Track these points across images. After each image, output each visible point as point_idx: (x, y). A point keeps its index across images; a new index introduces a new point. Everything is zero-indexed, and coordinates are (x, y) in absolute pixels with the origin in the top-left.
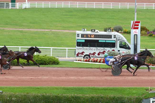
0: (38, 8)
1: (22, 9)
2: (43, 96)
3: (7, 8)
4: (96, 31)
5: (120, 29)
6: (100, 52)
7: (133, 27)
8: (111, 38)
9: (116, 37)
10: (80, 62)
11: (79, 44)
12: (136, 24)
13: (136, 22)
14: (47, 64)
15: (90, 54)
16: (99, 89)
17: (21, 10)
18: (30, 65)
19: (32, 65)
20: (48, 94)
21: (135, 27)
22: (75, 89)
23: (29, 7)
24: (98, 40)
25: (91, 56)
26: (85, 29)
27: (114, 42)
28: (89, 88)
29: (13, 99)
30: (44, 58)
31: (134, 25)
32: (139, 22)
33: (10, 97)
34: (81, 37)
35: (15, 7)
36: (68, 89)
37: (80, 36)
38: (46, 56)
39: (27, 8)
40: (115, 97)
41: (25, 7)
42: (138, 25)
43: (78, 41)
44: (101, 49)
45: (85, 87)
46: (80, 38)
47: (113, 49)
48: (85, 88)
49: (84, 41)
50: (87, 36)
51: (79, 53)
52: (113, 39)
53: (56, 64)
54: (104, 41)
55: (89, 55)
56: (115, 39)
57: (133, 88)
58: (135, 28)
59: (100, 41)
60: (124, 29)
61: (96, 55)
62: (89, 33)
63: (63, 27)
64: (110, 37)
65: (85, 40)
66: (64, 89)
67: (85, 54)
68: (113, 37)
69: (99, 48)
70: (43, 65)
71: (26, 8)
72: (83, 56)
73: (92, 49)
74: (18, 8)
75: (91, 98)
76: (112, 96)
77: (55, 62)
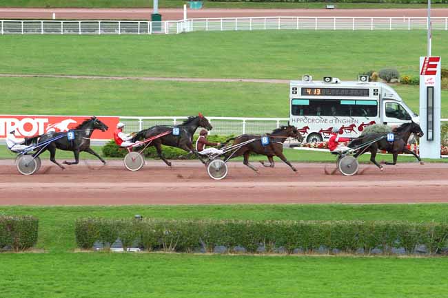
0: (210, 32)
1: (175, 35)
2: (231, 224)
3: (144, 33)
4: (334, 80)
5: (392, 75)
6: (343, 127)
7: (424, 71)
8: (368, 95)
9: (379, 93)
10: (308, 149)
11: (297, 110)
12: (431, 63)
13: (431, 59)
15: (321, 131)
17: (173, 37)
20: (240, 222)
21: (429, 69)
22: (301, 208)
23: (192, 30)
24: (339, 101)
25: (323, 136)
26: (310, 77)
27: (374, 103)
28: (332, 207)
29: (164, 232)
31: (426, 65)
32: (437, 60)
33: (160, 227)
34: (302, 94)
35: (160, 29)
36: (283, 210)
37: (299, 91)
39: (188, 30)
40: (388, 225)
41: (182, 30)
42: (435, 66)
43: (296, 103)
44: (346, 121)
46: (299, 95)
47: (372, 119)
49: (307, 103)
50: (314, 91)
52: (372, 96)
54: (353, 103)
55: (319, 134)
56: (376, 98)
58: (428, 73)
59: (342, 103)
60: (402, 76)
62: (320, 84)
63: (269, 72)
64: (365, 92)
65: (311, 101)
66: (275, 208)
67: (309, 132)
68: (371, 92)
69: (340, 118)
71: (184, 33)
72: (306, 135)
73: (325, 121)
74: (166, 32)
75: (335, 229)
76: (383, 223)
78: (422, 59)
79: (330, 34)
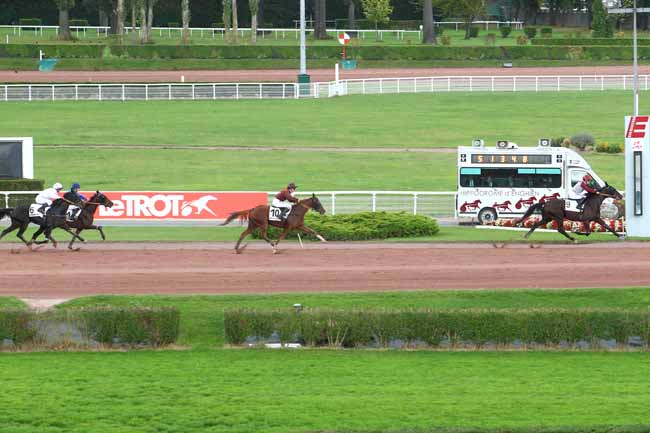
0: (368, 95)
1: (327, 99)
2: (409, 315)
3: (290, 97)
4: (510, 145)
5: (587, 142)
6: (521, 201)
7: (630, 133)
8: (550, 162)
9: (563, 159)
11: (465, 181)
12: (638, 123)
13: (638, 119)
14: (408, 235)
15: (496, 205)
16: (552, 294)
17: (324, 101)
18: (363, 239)
19: (368, 238)
20: (419, 311)
21: (636, 131)
22: (490, 294)
23: (346, 93)
24: (516, 170)
25: (498, 211)
26: (482, 141)
27: (558, 172)
28: (527, 293)
29: (330, 324)
30: (398, 218)
31: (632, 126)
32: (646, 119)
33: (323, 318)
34: (472, 162)
35: (308, 93)
36: (471, 296)
37: (469, 158)
38: (403, 213)
39: (340, 94)
40: (596, 313)
41: (335, 93)
42: (643, 127)
43: (464, 172)
44: (525, 193)
45: (516, 290)
46: (468, 163)
47: (554, 190)
48: (515, 293)
49: (478, 172)
50: (487, 158)
51: (466, 204)
52: (554, 164)
53: (429, 234)
54: (532, 172)
55: (492, 209)
56: (560, 165)
57: (641, 290)
58: (635, 135)
59: (520, 171)
60: (599, 143)
61: (512, 207)
62: (493, 150)
64: (548, 159)
65: (483, 170)
66: (460, 295)
67: (481, 206)
68: (554, 159)
69: (517, 189)
70: (395, 236)
71: (336, 96)
72: (478, 210)
73: (500, 193)
74: (316, 96)
75: (533, 318)
76: (589, 310)
77: (428, 229)
78: (627, 119)
79: (509, 97)
